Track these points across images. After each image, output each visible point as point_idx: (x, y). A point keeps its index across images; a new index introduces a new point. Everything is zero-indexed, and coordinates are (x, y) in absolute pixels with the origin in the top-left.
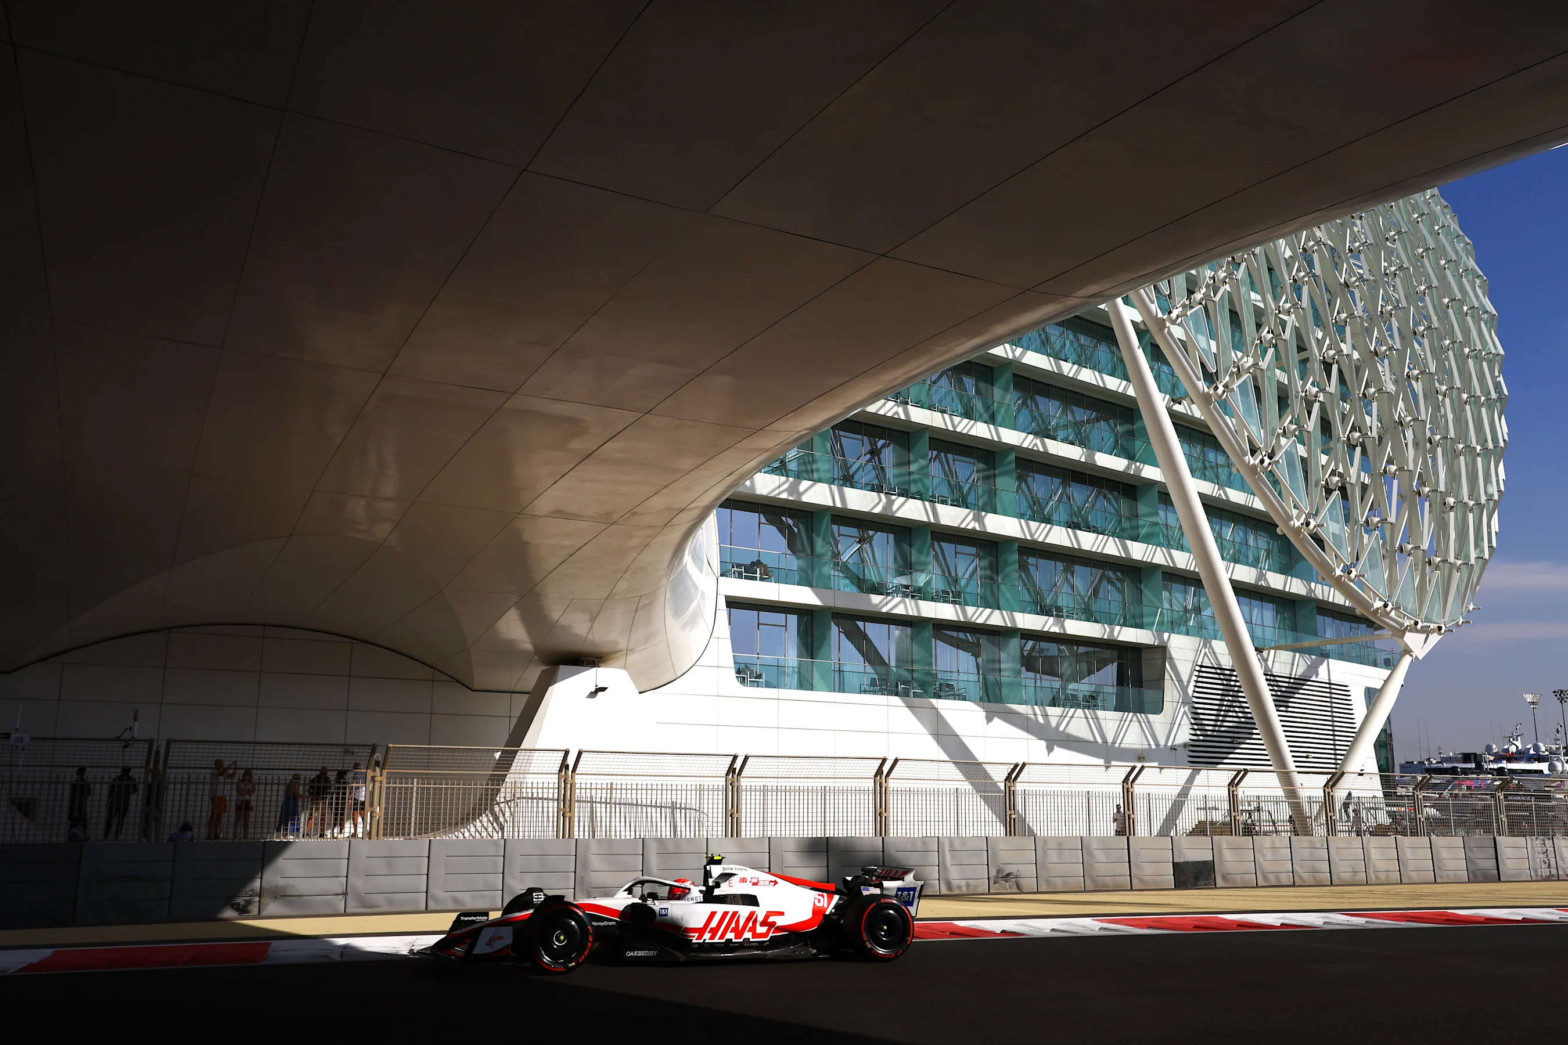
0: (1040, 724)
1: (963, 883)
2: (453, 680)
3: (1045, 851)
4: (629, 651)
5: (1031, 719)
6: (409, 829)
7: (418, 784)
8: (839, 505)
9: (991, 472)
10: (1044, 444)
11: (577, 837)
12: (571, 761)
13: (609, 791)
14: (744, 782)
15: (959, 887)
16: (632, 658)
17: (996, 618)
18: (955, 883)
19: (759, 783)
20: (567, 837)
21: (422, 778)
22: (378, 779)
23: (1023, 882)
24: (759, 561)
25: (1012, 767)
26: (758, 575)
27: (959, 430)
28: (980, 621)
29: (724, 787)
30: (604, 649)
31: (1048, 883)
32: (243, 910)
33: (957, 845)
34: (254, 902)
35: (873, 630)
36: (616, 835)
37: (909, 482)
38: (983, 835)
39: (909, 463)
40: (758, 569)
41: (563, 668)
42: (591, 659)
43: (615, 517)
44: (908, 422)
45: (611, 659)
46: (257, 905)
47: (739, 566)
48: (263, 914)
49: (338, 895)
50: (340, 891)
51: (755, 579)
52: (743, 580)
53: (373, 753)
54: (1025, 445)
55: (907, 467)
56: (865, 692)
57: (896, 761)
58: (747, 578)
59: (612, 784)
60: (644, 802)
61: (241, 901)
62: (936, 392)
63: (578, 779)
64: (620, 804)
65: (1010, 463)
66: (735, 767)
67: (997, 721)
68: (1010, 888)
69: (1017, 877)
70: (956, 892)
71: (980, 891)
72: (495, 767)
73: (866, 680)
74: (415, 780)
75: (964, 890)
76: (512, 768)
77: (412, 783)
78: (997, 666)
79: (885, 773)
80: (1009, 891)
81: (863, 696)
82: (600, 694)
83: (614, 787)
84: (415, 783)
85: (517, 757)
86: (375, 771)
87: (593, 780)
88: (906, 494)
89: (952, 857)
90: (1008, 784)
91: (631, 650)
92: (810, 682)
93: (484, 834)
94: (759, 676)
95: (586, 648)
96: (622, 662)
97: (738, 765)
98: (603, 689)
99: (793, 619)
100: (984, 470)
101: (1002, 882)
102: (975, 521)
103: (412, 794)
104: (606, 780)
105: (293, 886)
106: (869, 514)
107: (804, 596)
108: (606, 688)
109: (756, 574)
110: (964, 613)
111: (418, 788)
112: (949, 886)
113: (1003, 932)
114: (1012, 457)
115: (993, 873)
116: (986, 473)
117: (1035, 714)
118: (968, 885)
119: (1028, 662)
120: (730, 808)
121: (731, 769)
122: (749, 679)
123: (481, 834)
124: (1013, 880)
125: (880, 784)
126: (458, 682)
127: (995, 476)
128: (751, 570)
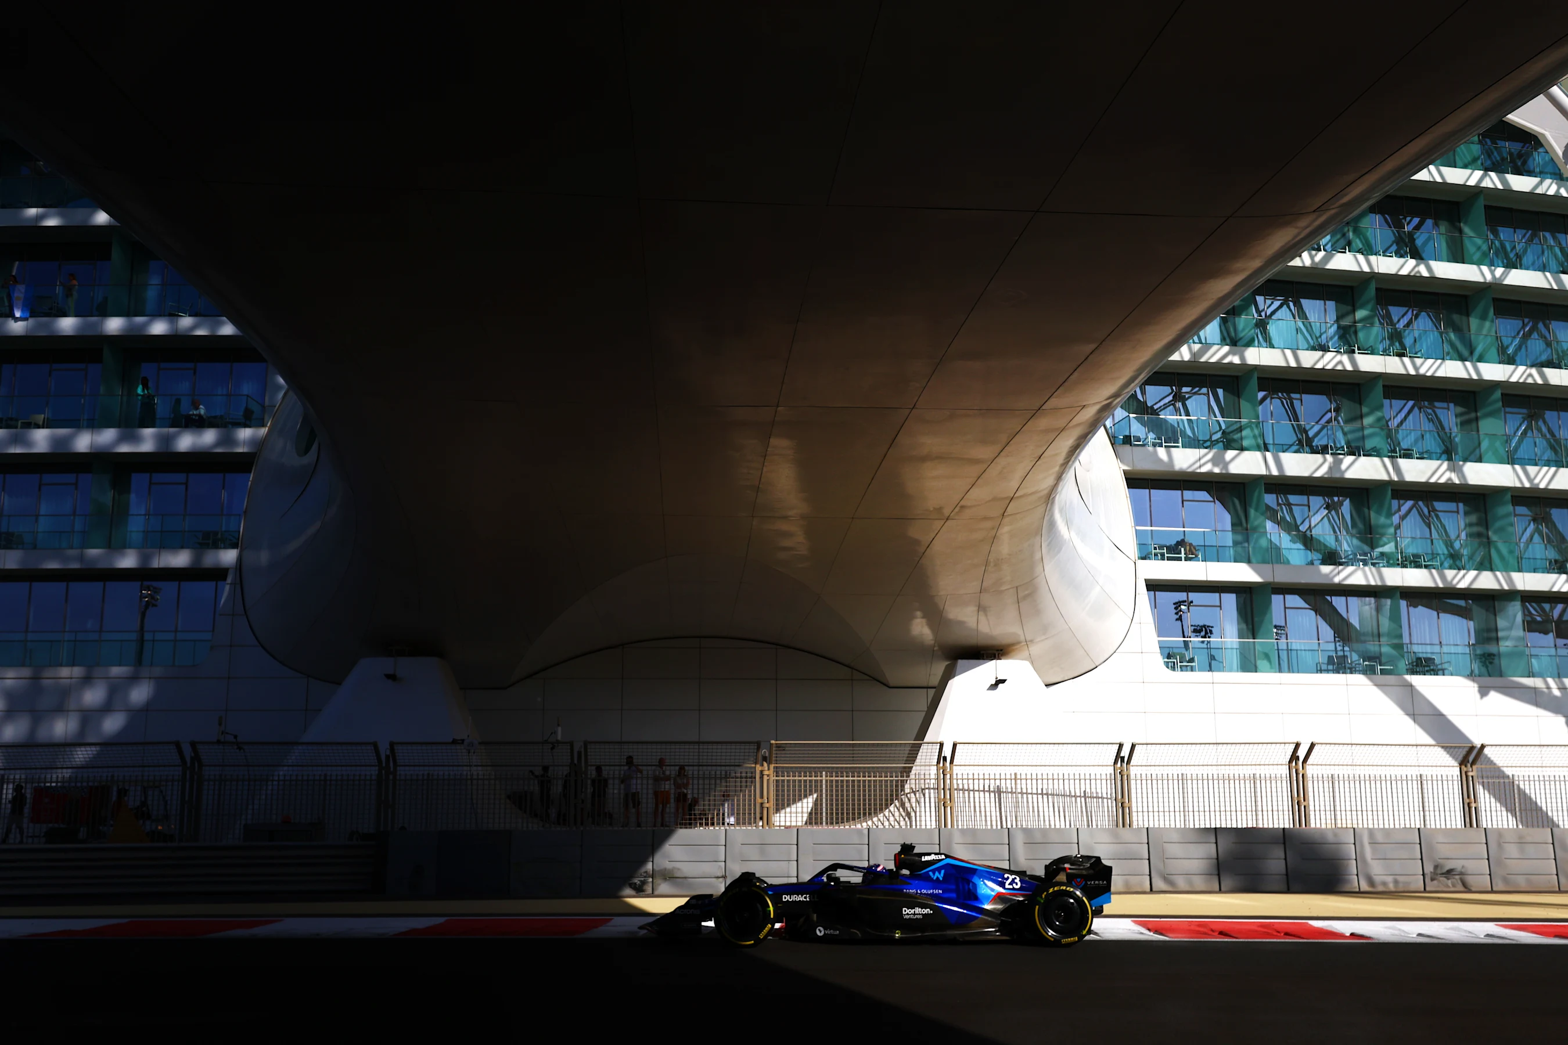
0: (1556, 697)
1: (1389, 879)
2: (868, 678)
3: (1500, 845)
4: (1027, 644)
5: (1543, 692)
7: (826, 776)
8: (1275, 472)
9: (1473, 415)
10: (1542, 375)
13: (1013, 781)
14: (1134, 771)
15: (1384, 884)
16: (1035, 649)
17: (1487, 581)
18: (1378, 879)
21: (830, 771)
22: (766, 773)
23: (1470, 880)
24: (1183, 540)
25: (1466, 749)
26: (1183, 555)
27: (1422, 371)
28: (1462, 585)
30: (1005, 641)
31: (1505, 880)
32: (640, 891)
33: (1380, 838)
34: (648, 882)
35: (1338, 602)
37: (1363, 438)
38: (1413, 826)
39: (1361, 417)
40: (1183, 549)
41: (960, 662)
42: (990, 652)
43: (946, 512)
44: (1357, 373)
45: (1013, 650)
46: (651, 885)
47: (1161, 547)
48: (656, 893)
49: (718, 877)
50: (720, 874)
51: (1180, 559)
52: (1166, 562)
53: (758, 748)
54: (1514, 379)
55: (1360, 422)
56: (1321, 671)
58: (1169, 559)
59: (1015, 774)
60: (1035, 791)
61: (637, 881)
62: (1409, 334)
65: (1496, 401)
66: (1122, 755)
67: (1493, 695)
68: (1454, 886)
69: (1461, 874)
70: (1380, 888)
71: (1413, 887)
72: (906, 760)
73: (1322, 659)
74: (824, 773)
75: (1391, 887)
76: (917, 761)
77: (821, 776)
78: (1493, 635)
79: (1301, 759)
80: (1453, 889)
81: (1319, 675)
82: (1000, 685)
83: (1018, 777)
84: (824, 776)
85: (921, 751)
86: (762, 765)
88: (1355, 450)
89: (1374, 850)
90: (1464, 769)
91: (1031, 641)
92: (1253, 662)
93: (886, 823)
94: (1192, 660)
95: (982, 641)
96: (1026, 653)
97: (1125, 753)
98: (1003, 681)
99: (1230, 600)
100: (1462, 414)
101: (1441, 879)
102: (1451, 471)
103: (821, 786)
104: (1010, 771)
105: (679, 869)
106: (1310, 478)
107: (1243, 573)
108: (1005, 680)
109: (1180, 553)
110: (1443, 577)
111: (826, 781)
112: (1371, 882)
113: (1352, 934)
114: (1498, 394)
115: (1429, 869)
116: (1466, 417)
117: (1549, 688)
118: (1396, 882)
119: (1531, 626)
120: (1120, 797)
121: (1119, 757)
122: (1179, 664)
123: (883, 824)
124: (1457, 877)
125: (1296, 770)
126: (875, 679)
127: (1477, 419)
128: (1176, 550)
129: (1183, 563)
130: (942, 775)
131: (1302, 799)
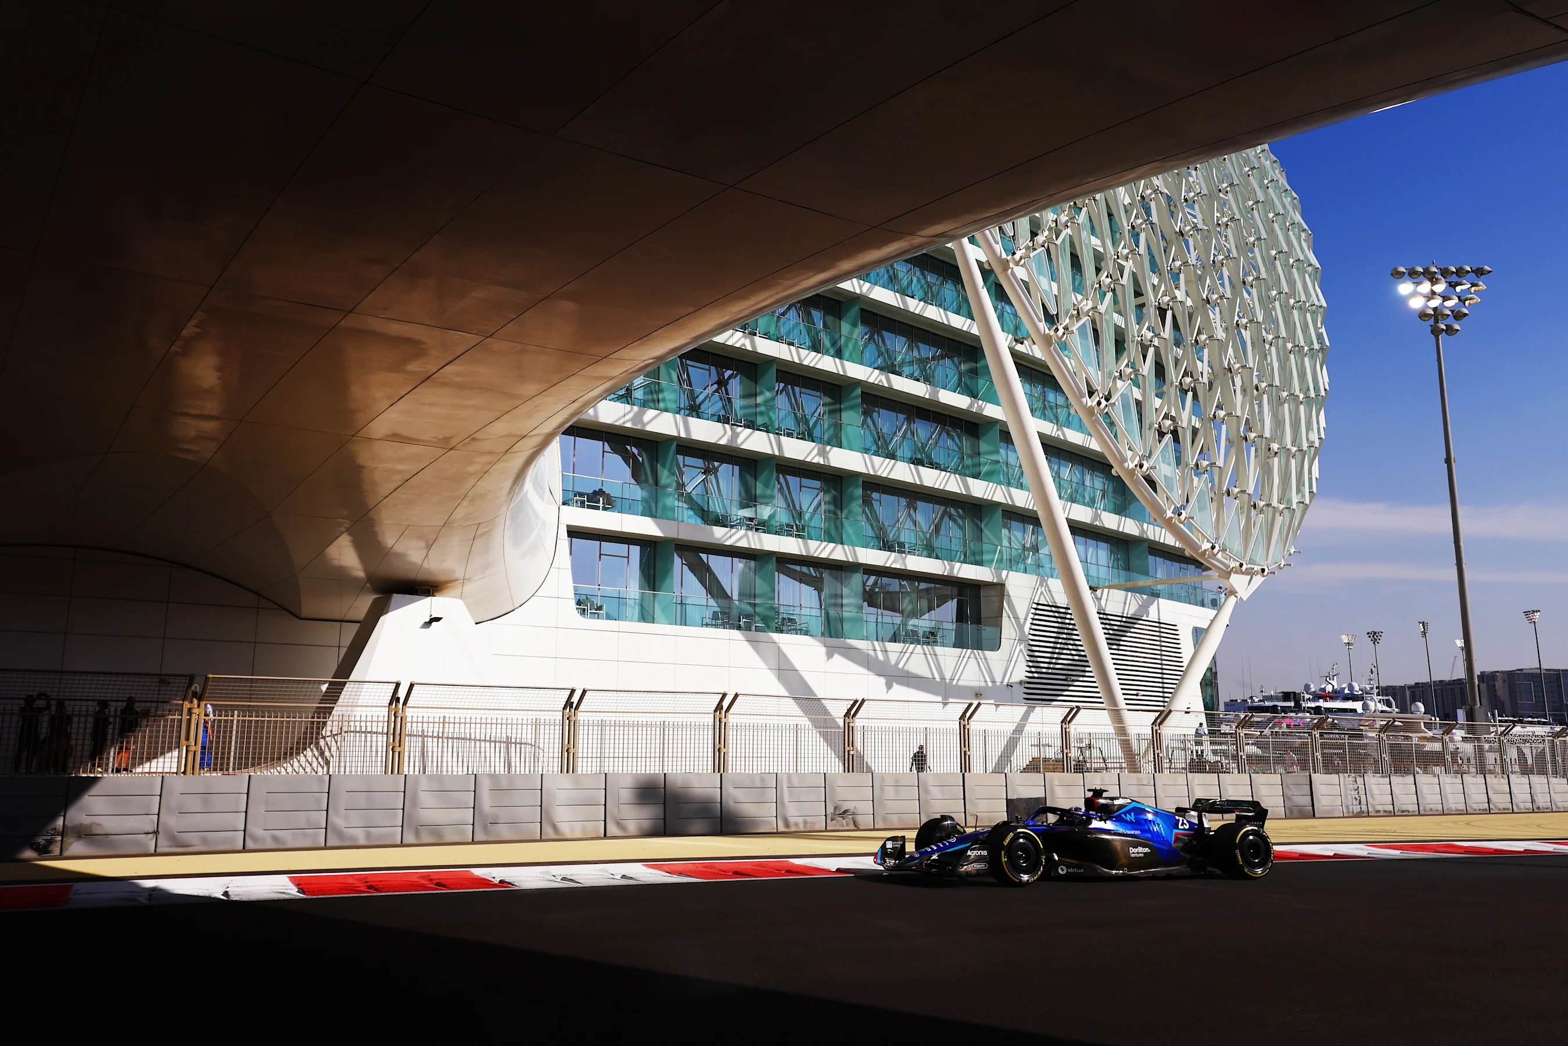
0: (880, 661)
1: (800, 820)
2: (278, 607)
3: (882, 788)
4: (465, 580)
5: (871, 656)
6: (228, 764)
7: (238, 716)
8: (683, 435)
9: (838, 406)
10: (888, 380)
11: (406, 773)
12: (402, 694)
13: (441, 725)
14: (581, 716)
15: (796, 824)
16: (469, 588)
17: (838, 553)
18: (792, 820)
19: (597, 717)
20: (396, 772)
21: (244, 710)
22: (196, 711)
23: (860, 819)
24: (601, 490)
25: (852, 702)
26: (601, 505)
27: (805, 363)
28: (823, 555)
29: (561, 721)
30: (441, 578)
31: (884, 820)
32: (44, 851)
33: (796, 782)
34: (56, 841)
35: (717, 563)
36: (447, 771)
37: (756, 414)
38: (822, 772)
39: (756, 395)
40: (601, 499)
41: (396, 597)
42: (426, 587)
43: (454, 442)
44: (755, 354)
45: (444, 589)
46: (59, 844)
47: (581, 495)
48: (66, 854)
49: (148, 833)
50: (151, 830)
51: (597, 508)
52: (586, 510)
53: (190, 684)
54: (871, 380)
55: (754, 399)
56: (707, 625)
57: (736, 696)
58: (589, 507)
59: (444, 717)
60: (478, 737)
61: (41, 840)
62: (784, 324)
63: (409, 712)
64: (453, 738)
65: (856, 398)
66: (572, 701)
67: (837, 657)
68: (847, 825)
69: (854, 814)
70: (793, 829)
71: (817, 828)
72: (322, 700)
73: (709, 614)
74: (236, 712)
75: (801, 828)
76: (340, 700)
77: (233, 716)
78: (839, 601)
79: (725, 708)
80: (846, 828)
81: (704, 629)
82: (434, 624)
83: (447, 720)
84: (236, 716)
85: (345, 689)
86: (192, 702)
87: (426, 713)
88: (751, 425)
89: (791, 794)
90: (847, 720)
91: (469, 579)
92: (652, 614)
93: (308, 769)
94: (600, 608)
95: (421, 576)
96: (458, 591)
97: (575, 699)
98: (438, 619)
99: (635, 550)
100: (830, 404)
101: (839, 818)
102: (820, 456)
103: (232, 727)
104: (438, 714)
105: (99, 825)
106: (716, 445)
107: (646, 526)
108: (441, 618)
109: (599, 503)
110: (807, 547)
111: (238, 721)
112: (787, 824)
113: (838, 869)
114: (858, 391)
115: (830, 810)
116: (832, 407)
117: (875, 650)
118: (805, 822)
119: (870, 598)
120: (567, 743)
121: (569, 704)
122: (589, 611)
123: (305, 770)
124: (851, 817)
125: (720, 719)
126: (285, 609)
127: (840, 410)
128: (595, 499)
129: (600, 513)
130: (393, 717)
131: (723, 746)
